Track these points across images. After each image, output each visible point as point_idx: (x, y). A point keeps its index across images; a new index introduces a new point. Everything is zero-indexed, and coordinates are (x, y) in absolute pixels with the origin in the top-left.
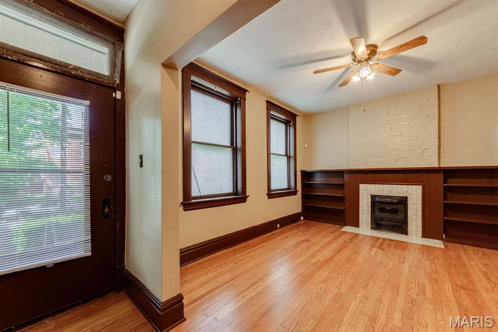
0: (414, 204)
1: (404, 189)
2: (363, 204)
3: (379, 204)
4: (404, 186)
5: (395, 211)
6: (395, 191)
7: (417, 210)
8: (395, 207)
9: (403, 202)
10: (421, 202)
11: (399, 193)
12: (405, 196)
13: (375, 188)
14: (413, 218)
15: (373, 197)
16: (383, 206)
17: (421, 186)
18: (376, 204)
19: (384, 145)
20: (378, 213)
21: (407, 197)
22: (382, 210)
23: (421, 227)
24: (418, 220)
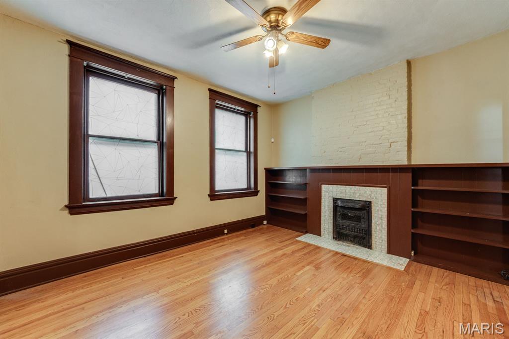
0: (378, 210)
1: (368, 192)
2: (325, 208)
3: (341, 210)
4: (367, 188)
5: (358, 219)
6: (358, 194)
7: (381, 218)
8: (358, 213)
9: (366, 207)
10: (386, 209)
11: (362, 196)
12: (369, 200)
13: (337, 190)
14: (378, 228)
15: (335, 200)
16: (345, 212)
17: (386, 189)
18: (338, 209)
19: (348, 138)
20: (340, 220)
21: (371, 202)
22: (345, 217)
23: (386, 240)
24: (383, 232)
